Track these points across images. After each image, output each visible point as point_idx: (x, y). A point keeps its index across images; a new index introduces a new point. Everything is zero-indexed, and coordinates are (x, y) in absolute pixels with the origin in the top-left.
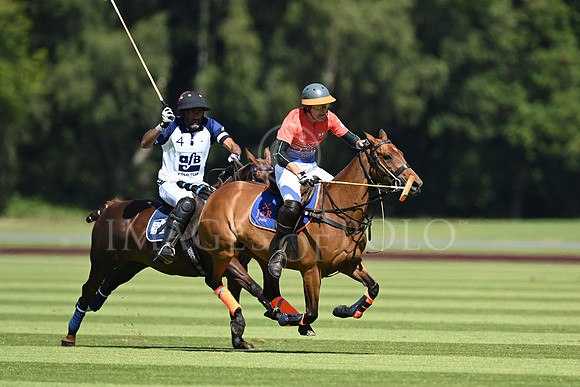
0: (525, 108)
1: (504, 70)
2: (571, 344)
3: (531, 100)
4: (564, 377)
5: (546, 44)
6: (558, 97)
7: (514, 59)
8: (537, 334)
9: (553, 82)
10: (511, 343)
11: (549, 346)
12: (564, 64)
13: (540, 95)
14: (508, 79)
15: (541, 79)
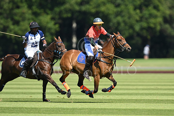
0: (12, 27)
1: (5, 15)
2: (27, 98)
3: (13, 24)
4: (25, 108)
5: (18, 7)
6: (21, 23)
7: (8, 12)
8: (17, 95)
9: (20, 19)
10: (9, 98)
11: (21, 98)
12: (23, 13)
13: (17, 23)
14: (7, 18)
15: (17, 18)
